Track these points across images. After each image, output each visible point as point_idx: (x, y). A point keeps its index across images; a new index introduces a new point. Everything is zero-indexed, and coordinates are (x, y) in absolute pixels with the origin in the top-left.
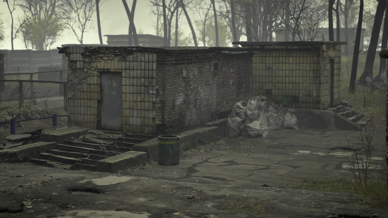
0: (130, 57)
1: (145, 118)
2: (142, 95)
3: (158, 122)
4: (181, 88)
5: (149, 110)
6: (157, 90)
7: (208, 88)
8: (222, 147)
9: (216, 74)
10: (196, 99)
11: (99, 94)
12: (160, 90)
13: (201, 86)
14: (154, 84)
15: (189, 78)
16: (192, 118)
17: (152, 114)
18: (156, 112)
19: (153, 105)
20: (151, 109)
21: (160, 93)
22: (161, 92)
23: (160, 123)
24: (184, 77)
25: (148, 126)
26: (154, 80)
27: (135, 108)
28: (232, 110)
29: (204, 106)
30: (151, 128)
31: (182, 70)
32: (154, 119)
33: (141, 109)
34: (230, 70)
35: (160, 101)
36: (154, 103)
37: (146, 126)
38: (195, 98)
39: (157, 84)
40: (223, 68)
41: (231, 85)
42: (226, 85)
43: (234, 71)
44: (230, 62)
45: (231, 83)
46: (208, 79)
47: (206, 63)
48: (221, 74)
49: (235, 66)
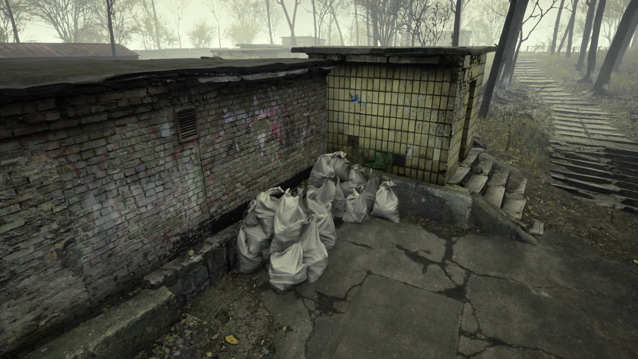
7: (150, 186)
9: (190, 138)
10: (70, 243)
13: (97, 195)
29: (131, 238)
34: (253, 116)
40: (227, 115)
41: (262, 146)
42: (242, 150)
43: (269, 115)
44: (255, 98)
45: (263, 140)
46: (142, 162)
47: (122, 122)
48: (218, 132)
49: (274, 104)
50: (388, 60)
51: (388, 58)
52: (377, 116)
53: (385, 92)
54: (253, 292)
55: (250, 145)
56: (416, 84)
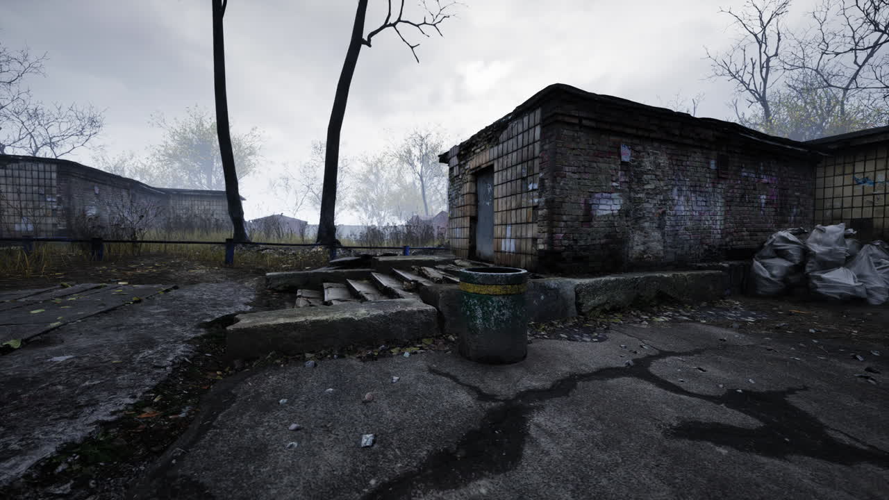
0: (504, 136)
1: (521, 238)
2: (519, 196)
3: (541, 247)
4: (614, 184)
5: (527, 223)
6: (542, 180)
7: (700, 199)
8: (730, 316)
9: (723, 176)
10: (664, 213)
11: (472, 207)
12: (547, 179)
13: (678, 190)
14: (537, 170)
15: (641, 166)
16: (648, 248)
17: (532, 231)
18: (538, 226)
19: (534, 213)
20: (531, 220)
21: (547, 185)
22: (548, 183)
23: (546, 248)
24: (623, 163)
25: (526, 254)
26: (537, 162)
27: (509, 222)
28: (766, 244)
29: (686, 229)
30: (529, 258)
31: (619, 148)
32: (534, 240)
33: (516, 224)
34: (759, 178)
35: (546, 201)
36: (535, 208)
37: (523, 254)
38: (660, 211)
39: (541, 169)
40: (743, 170)
41: (763, 205)
42: (749, 202)
43: (770, 181)
44: (762, 164)
45: (763, 201)
46: (699, 180)
47: (695, 150)
48: (737, 180)
49: (773, 174)
55: (755, 200)
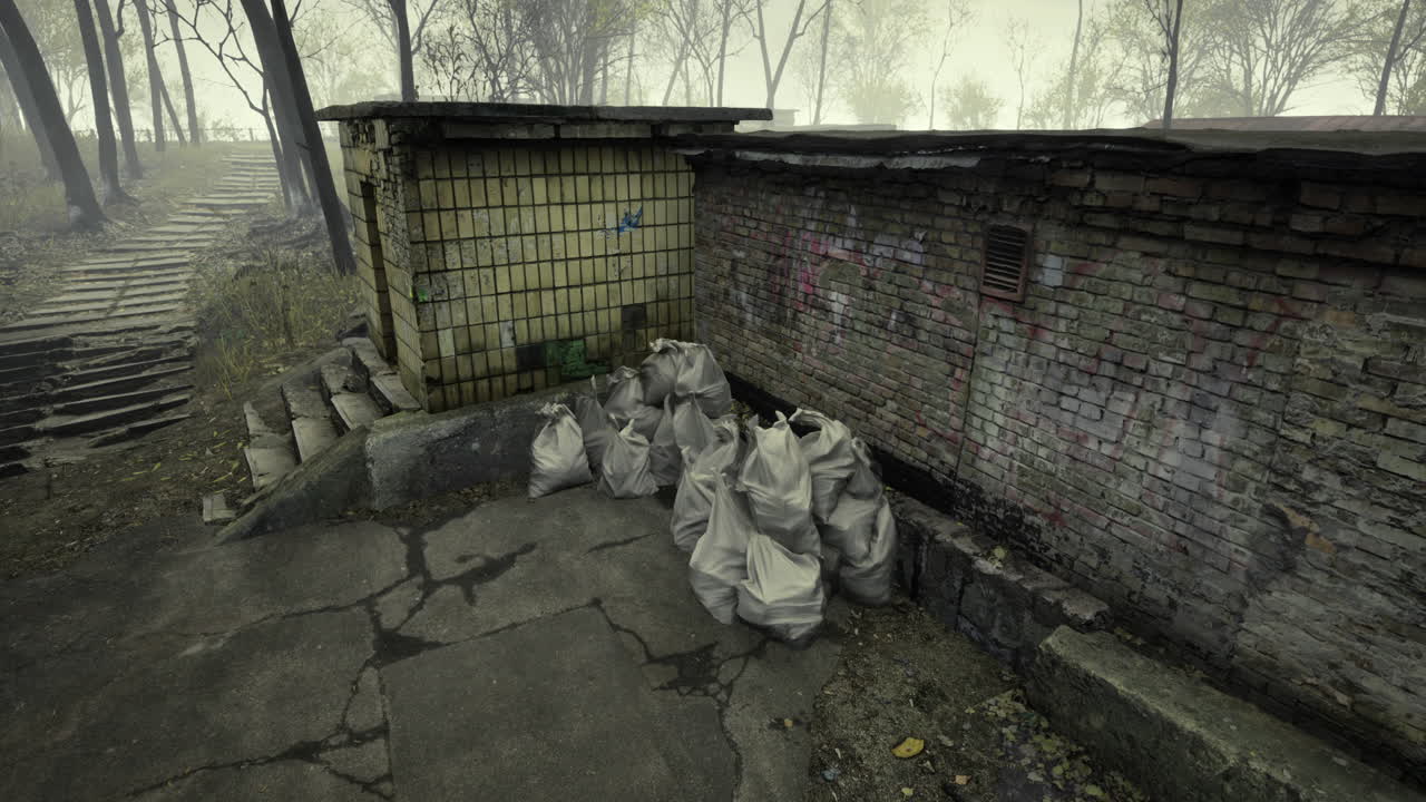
50: (557, 133)
51: (557, 127)
52: (593, 257)
53: (563, 204)
54: (861, 644)
56: (493, 184)
